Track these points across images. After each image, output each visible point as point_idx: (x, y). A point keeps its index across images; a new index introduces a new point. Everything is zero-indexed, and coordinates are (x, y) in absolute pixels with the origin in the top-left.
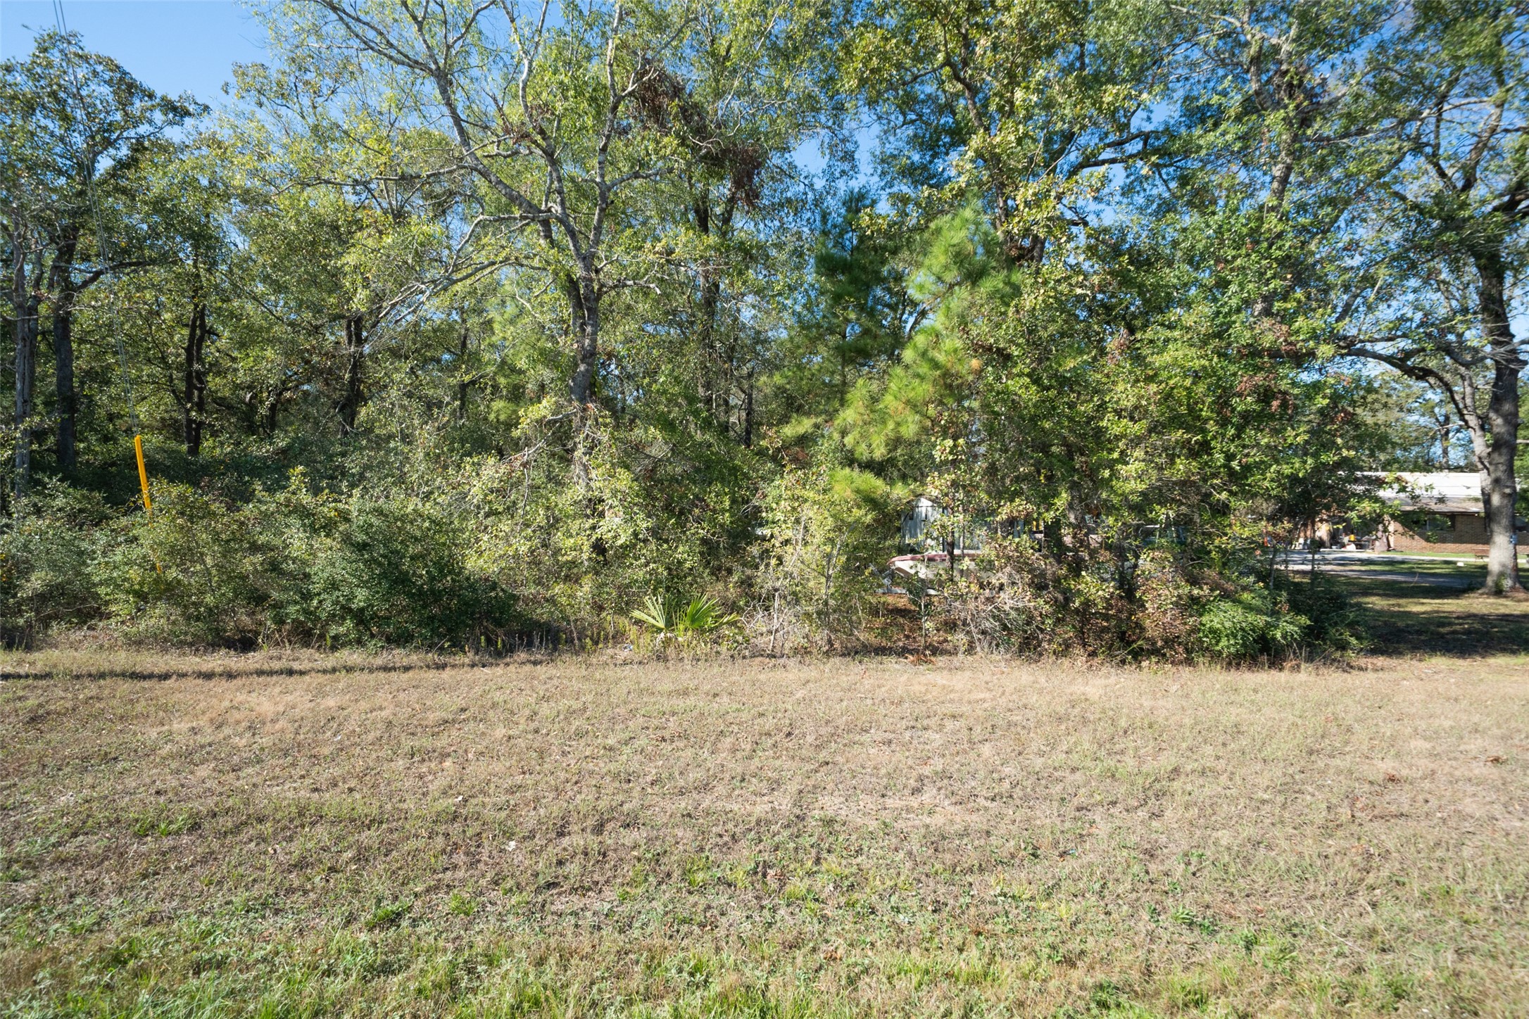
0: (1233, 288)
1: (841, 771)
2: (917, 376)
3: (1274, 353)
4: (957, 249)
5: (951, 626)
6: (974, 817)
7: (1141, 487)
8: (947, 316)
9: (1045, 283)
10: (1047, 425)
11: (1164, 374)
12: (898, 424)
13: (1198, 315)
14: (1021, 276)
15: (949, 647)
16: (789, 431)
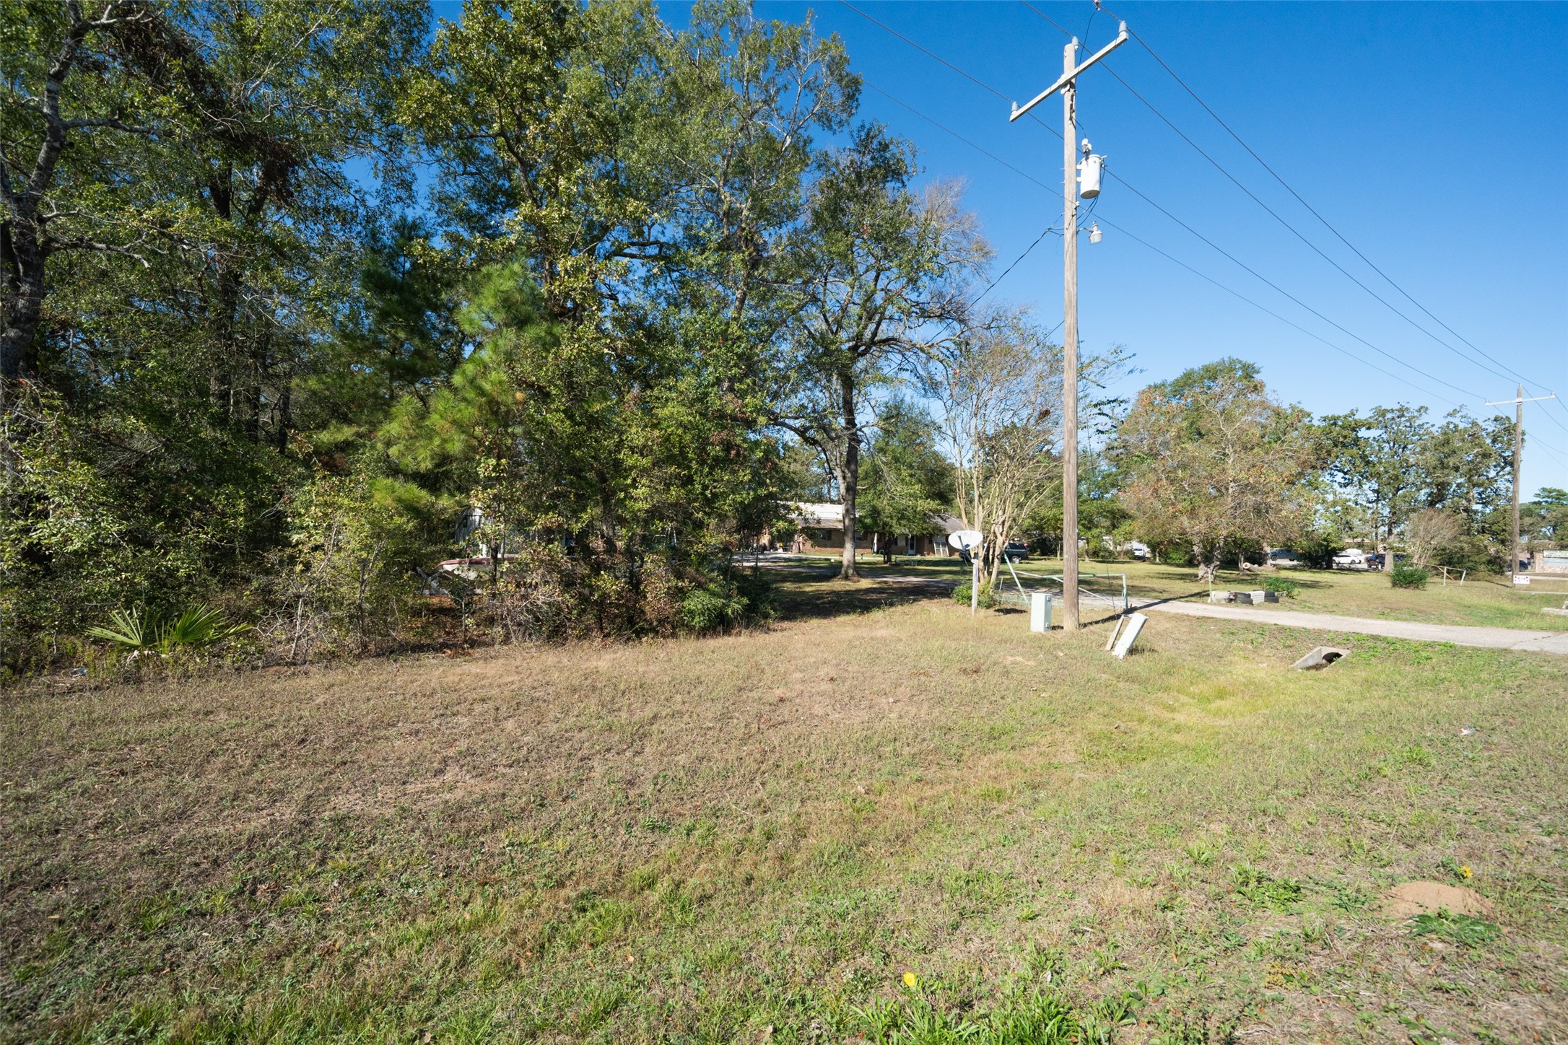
0: (711, 369)
1: (360, 767)
2: (464, 399)
3: (734, 418)
4: (505, 295)
5: (491, 621)
6: (493, 785)
7: (647, 506)
8: (494, 352)
9: (579, 339)
10: (578, 454)
11: (665, 424)
12: (445, 441)
13: (686, 383)
14: (561, 330)
15: (488, 639)
16: (324, 437)
